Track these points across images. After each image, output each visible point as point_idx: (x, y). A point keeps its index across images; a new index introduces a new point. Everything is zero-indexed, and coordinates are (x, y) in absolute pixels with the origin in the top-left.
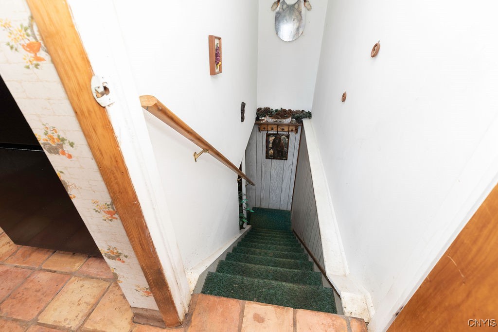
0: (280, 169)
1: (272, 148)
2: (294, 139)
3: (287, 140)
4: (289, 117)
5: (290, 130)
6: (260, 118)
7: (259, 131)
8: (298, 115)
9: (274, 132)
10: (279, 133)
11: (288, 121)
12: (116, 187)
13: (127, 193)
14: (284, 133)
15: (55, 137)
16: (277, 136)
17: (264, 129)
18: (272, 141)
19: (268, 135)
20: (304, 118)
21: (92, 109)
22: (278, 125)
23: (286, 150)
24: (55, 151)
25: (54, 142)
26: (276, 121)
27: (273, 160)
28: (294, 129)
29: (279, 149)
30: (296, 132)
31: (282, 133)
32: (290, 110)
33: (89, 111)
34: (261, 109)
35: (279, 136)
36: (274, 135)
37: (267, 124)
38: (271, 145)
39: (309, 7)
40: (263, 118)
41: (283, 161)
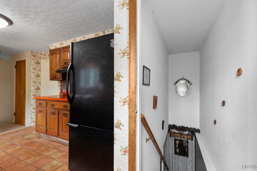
0: (184, 163)
1: (178, 148)
2: (191, 144)
3: (187, 144)
4: (187, 131)
5: (188, 138)
6: (171, 130)
7: (170, 137)
8: (192, 130)
9: (179, 139)
10: (182, 139)
11: (186, 133)
12: (131, 140)
13: (134, 143)
14: (185, 139)
15: (119, 123)
16: (181, 141)
17: (173, 136)
18: (178, 144)
19: (176, 140)
20: (196, 132)
21: (133, 116)
22: (181, 135)
23: (187, 150)
24: (117, 127)
25: (118, 124)
26: (180, 132)
27: (179, 156)
28: (190, 138)
29: (182, 149)
30: (192, 140)
31: (183, 139)
32: (187, 127)
33: (132, 117)
34: (171, 125)
35: (182, 141)
36: (179, 140)
37: (175, 133)
38: (177, 146)
39: (191, 84)
40: (172, 130)
41: (186, 157)
